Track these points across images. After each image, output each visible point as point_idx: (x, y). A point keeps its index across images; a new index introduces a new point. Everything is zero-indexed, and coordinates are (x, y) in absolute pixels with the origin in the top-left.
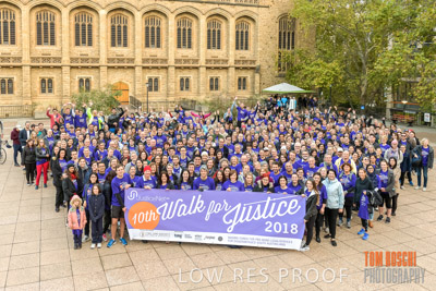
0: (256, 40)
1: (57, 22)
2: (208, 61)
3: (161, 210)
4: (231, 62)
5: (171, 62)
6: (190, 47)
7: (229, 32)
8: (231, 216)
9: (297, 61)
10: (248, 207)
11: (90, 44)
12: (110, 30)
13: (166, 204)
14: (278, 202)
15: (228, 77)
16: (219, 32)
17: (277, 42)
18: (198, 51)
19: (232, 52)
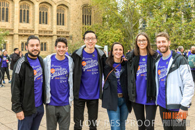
0: (69, 19)
5: (16, 31)
6: (28, 22)
16: (47, 13)
17: (82, 21)
18: (33, 25)
19: (55, 26)
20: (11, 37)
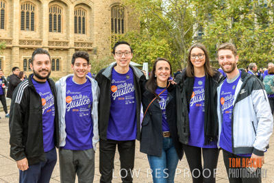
0: (92, 25)
4: (71, 44)
6: (33, 29)
16: (60, 17)
17: (110, 27)
18: (41, 33)
19: (72, 34)
20: (8, 51)
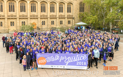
0: (73, 10)
1: (15, 5)
2: (59, 16)
3: (47, 59)
4: (66, 16)
5: (49, 16)
6: (54, 12)
7: (65, 7)
8: (67, 61)
9: (85, 16)
10: (72, 58)
11: (25, 11)
12: (30, 7)
13: (48, 58)
14: (80, 56)
15: (65, 20)
16: (62, 7)
18: (56, 13)
19: (66, 13)
